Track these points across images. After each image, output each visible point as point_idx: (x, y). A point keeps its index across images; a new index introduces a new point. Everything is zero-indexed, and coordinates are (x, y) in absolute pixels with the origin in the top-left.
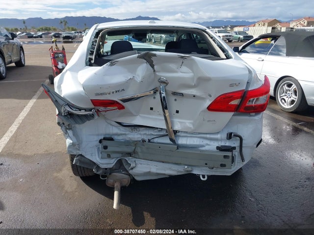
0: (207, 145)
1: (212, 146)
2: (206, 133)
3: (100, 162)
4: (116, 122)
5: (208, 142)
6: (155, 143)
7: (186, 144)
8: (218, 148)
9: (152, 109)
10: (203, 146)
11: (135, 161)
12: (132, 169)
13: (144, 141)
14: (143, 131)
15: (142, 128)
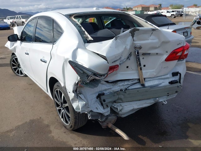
0: (163, 82)
1: (166, 83)
2: (161, 76)
3: (104, 112)
4: (105, 81)
5: (162, 81)
6: (130, 90)
7: (151, 85)
8: (169, 83)
9: (127, 67)
10: (161, 84)
11: (121, 105)
12: (121, 110)
13: (121, 90)
14: (121, 84)
15: (120, 82)
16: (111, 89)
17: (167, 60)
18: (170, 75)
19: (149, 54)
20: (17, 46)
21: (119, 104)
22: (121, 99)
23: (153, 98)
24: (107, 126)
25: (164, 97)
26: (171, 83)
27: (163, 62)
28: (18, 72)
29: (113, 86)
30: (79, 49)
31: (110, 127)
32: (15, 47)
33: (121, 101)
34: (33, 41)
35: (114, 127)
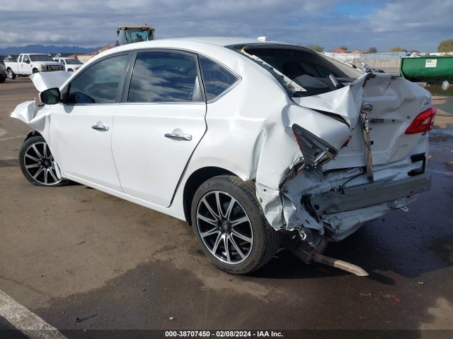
0: (399, 173)
1: (403, 174)
2: (396, 162)
5: (397, 170)
8: (409, 174)
10: (395, 176)
11: (336, 217)
12: (337, 227)
13: (332, 190)
14: (333, 177)
15: (330, 174)
16: (317, 186)
17: (408, 132)
18: (408, 161)
19: (382, 121)
20: (49, 117)
21: (332, 215)
22: (335, 206)
23: (386, 202)
24: (312, 261)
25: (404, 199)
26: (412, 173)
27: (401, 136)
28: (41, 178)
29: (321, 181)
30: (292, 106)
31: (320, 261)
32: (44, 118)
33: (335, 211)
34: (124, 102)
35: (329, 260)
